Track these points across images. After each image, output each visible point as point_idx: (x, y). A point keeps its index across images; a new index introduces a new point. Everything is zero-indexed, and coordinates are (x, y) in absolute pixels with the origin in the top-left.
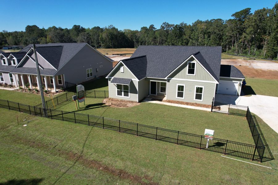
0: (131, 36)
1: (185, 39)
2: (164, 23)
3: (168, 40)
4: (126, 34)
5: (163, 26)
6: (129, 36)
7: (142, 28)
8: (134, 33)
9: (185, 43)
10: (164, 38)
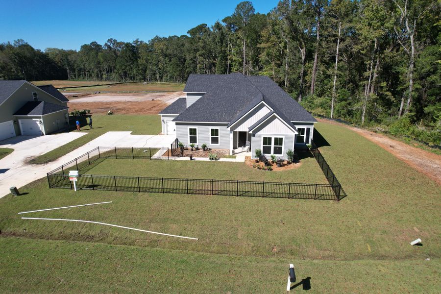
0: (61, 59)
1: (141, 65)
2: (109, 40)
3: (118, 67)
4: (50, 56)
5: (109, 44)
6: (57, 60)
7: (82, 47)
8: (66, 55)
9: (142, 69)
10: (112, 64)
